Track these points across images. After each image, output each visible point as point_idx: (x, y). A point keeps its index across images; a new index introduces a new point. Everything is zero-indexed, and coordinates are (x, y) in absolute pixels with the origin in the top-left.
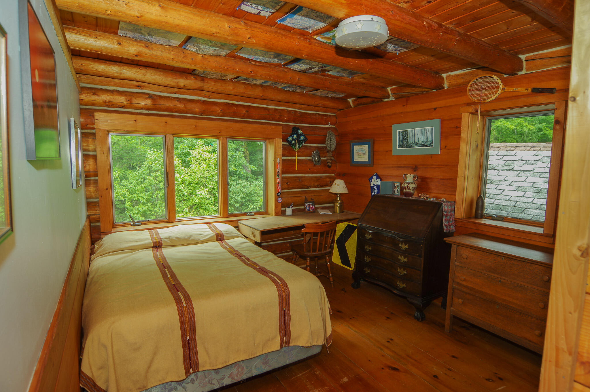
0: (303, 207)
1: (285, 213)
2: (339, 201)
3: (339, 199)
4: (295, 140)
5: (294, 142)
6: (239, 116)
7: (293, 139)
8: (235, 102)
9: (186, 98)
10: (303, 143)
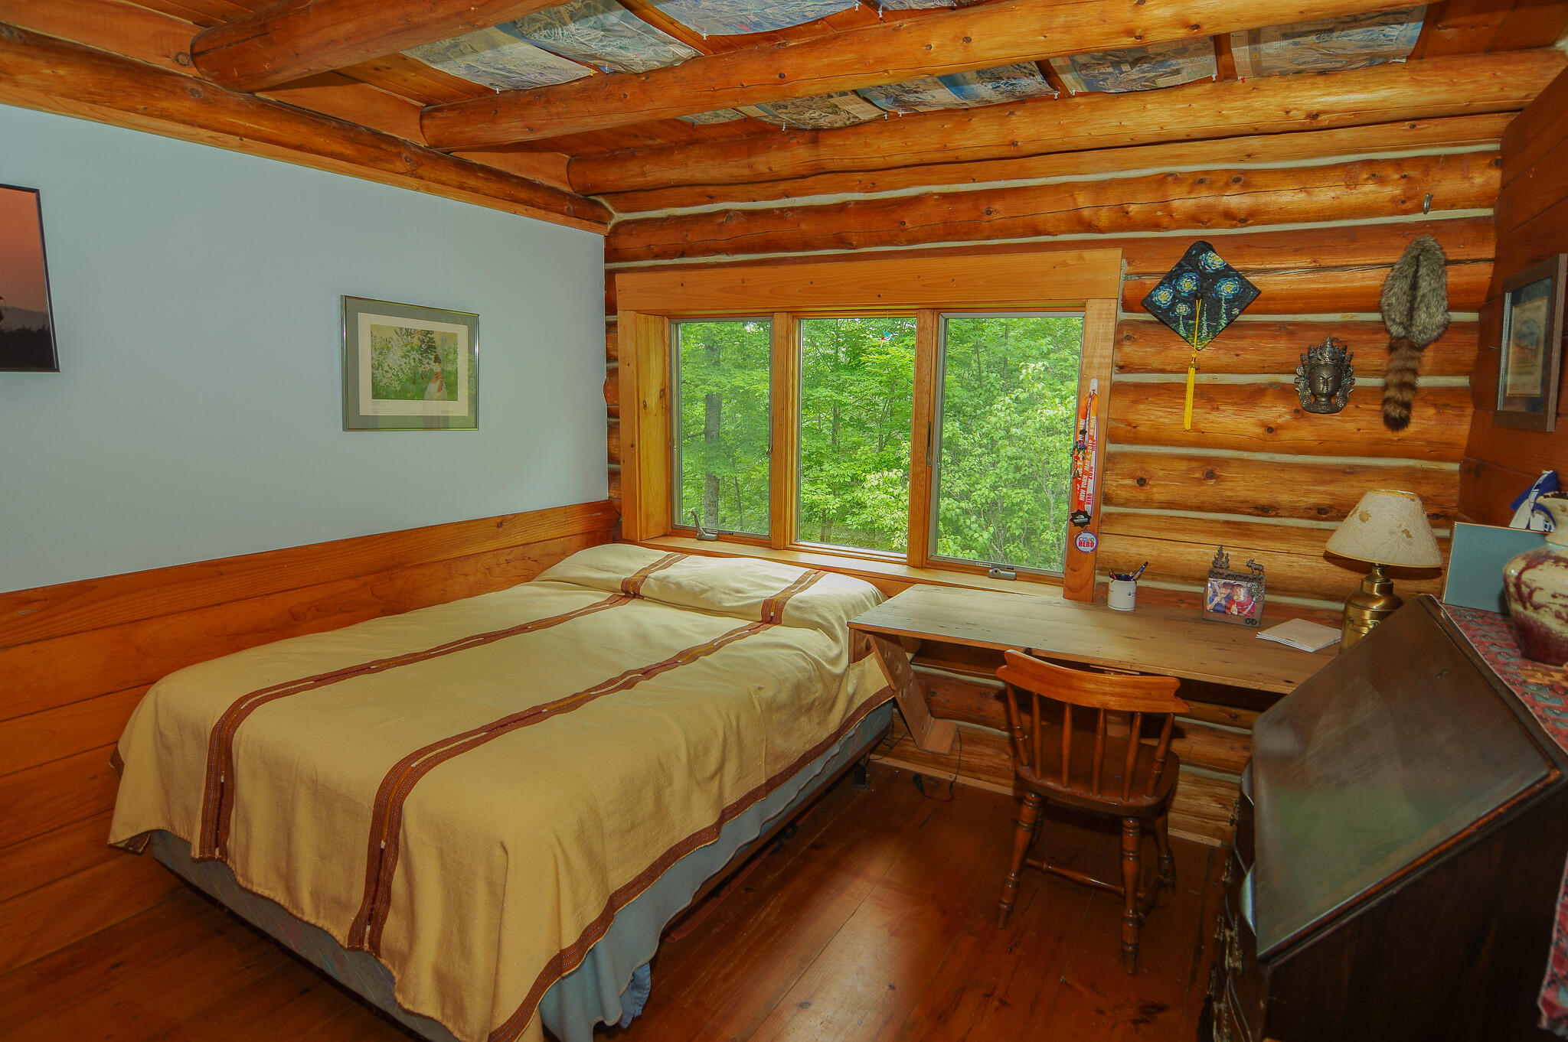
0: (1199, 589)
1: (1105, 601)
2: (1374, 599)
3: (1381, 590)
4: (1191, 299)
5: (1182, 309)
6: (967, 233)
7: (1177, 298)
8: (956, 186)
9: (814, 203)
10: (1236, 311)
